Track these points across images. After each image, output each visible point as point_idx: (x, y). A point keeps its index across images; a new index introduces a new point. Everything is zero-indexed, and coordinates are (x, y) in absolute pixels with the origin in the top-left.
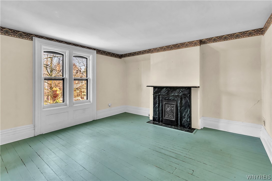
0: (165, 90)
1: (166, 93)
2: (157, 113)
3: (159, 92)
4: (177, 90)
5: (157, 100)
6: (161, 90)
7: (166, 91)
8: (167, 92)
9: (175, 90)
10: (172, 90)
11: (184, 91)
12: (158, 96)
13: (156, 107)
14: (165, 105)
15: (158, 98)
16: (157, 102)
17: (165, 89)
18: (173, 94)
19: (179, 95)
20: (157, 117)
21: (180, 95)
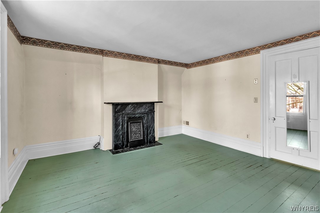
0: (130, 107)
1: (132, 111)
2: (120, 137)
3: (123, 111)
4: (144, 106)
5: (120, 121)
6: (126, 108)
7: (132, 108)
8: (134, 109)
9: (142, 106)
10: (138, 106)
11: (150, 106)
12: (121, 115)
13: (119, 130)
14: (130, 125)
15: (121, 118)
16: (120, 124)
17: (131, 105)
18: (139, 111)
19: (145, 111)
20: (120, 142)
21: (147, 111)
